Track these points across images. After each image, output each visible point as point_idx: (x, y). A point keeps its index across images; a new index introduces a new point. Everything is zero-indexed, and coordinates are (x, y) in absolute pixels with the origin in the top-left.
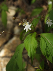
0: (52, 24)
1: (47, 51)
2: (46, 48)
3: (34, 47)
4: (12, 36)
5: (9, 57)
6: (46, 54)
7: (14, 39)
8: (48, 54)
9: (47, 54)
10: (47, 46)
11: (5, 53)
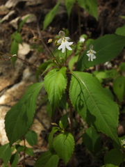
0: (95, 57)
1: (80, 99)
2: (79, 95)
3: (59, 89)
4: (19, 80)
5: (10, 106)
6: (77, 104)
7: (22, 83)
8: (81, 104)
9: (79, 104)
10: (81, 91)
11: (5, 100)
